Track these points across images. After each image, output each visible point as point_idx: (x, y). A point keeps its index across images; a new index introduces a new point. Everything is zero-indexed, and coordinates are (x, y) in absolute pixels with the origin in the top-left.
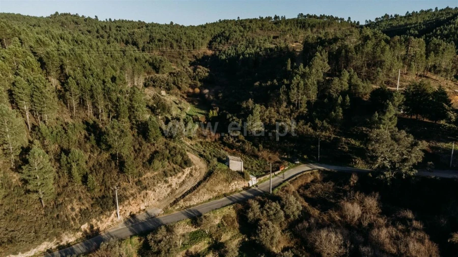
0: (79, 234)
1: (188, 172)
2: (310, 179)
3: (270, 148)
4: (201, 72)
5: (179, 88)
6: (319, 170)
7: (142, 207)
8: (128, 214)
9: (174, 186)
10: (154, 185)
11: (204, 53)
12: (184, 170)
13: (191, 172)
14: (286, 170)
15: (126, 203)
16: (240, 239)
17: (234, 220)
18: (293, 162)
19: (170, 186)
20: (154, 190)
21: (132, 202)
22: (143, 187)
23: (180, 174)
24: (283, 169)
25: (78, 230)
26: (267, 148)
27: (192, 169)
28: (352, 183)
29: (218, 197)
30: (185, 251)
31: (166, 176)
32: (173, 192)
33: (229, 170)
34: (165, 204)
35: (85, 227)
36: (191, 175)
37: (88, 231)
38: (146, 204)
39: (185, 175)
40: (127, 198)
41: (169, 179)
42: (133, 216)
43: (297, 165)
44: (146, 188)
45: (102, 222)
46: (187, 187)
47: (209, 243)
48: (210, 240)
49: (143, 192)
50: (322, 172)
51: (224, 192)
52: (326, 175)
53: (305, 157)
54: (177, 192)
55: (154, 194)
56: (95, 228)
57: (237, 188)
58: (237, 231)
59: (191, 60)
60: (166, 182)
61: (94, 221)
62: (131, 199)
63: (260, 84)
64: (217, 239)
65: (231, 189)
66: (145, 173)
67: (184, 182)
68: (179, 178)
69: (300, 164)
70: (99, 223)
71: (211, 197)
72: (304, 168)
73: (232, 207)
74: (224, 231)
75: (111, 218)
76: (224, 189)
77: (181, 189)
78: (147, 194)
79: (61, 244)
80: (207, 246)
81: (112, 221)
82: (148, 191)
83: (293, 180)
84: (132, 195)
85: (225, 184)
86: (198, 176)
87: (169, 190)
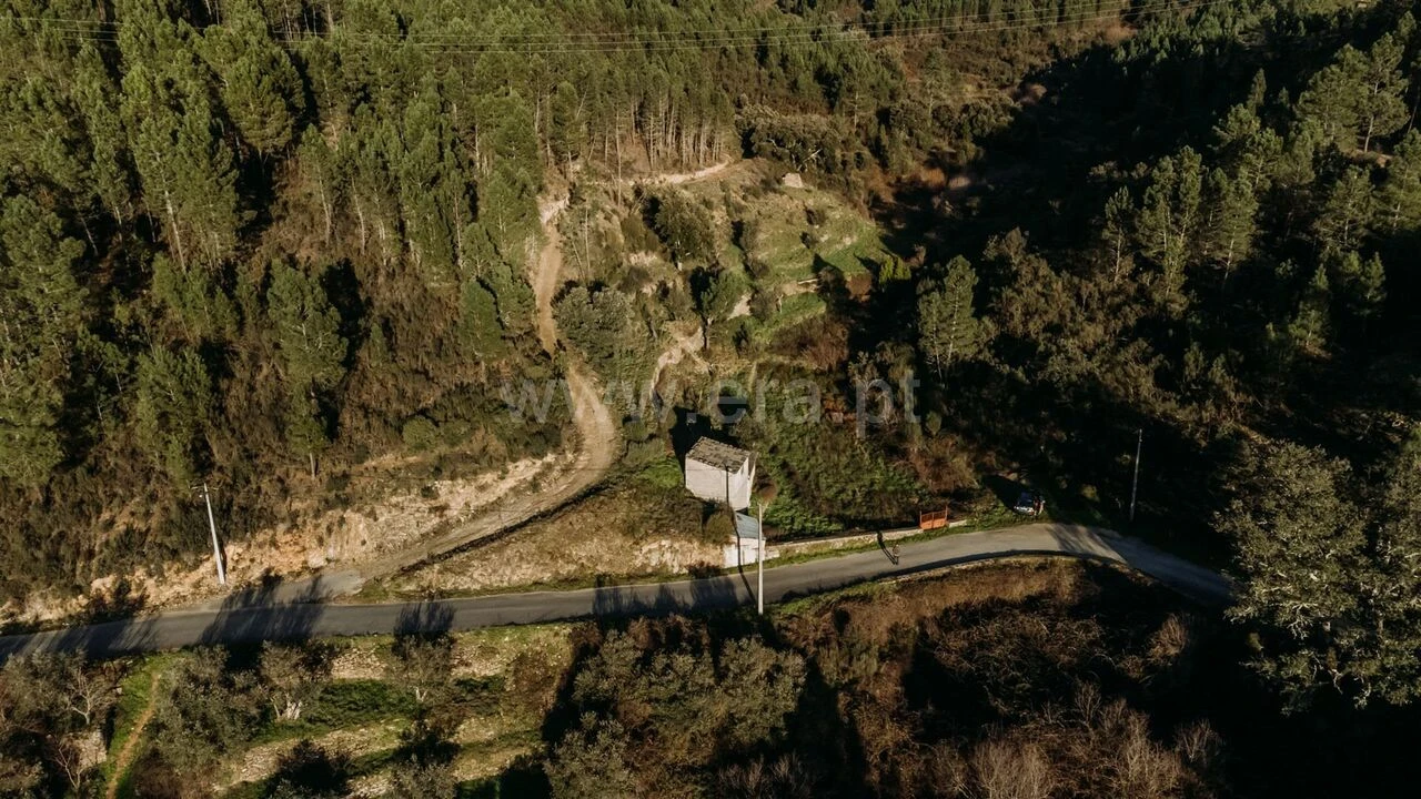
0: (78, 603)
1: (529, 476)
2: (1018, 591)
3: (968, 435)
4: (986, 112)
5: (884, 165)
6: (1084, 560)
7: (316, 560)
8: (256, 573)
9: (453, 513)
10: (378, 497)
11: (1102, 35)
12: (510, 466)
13: (542, 475)
14: (946, 531)
15: (260, 537)
16: (525, 751)
17: (548, 680)
18: (1010, 505)
19: (441, 509)
20: (372, 515)
21: (282, 538)
22: (340, 495)
23: (488, 478)
24: (938, 523)
25: (78, 590)
26: (956, 430)
27: (549, 467)
28: (1158, 650)
29: (570, 582)
30: (293, 742)
31: (437, 472)
32: (440, 531)
33: (681, 487)
34: (392, 564)
35: (103, 585)
36: (534, 485)
37: (108, 599)
38: (332, 553)
39: (510, 482)
40: (272, 522)
41: (443, 486)
42: (270, 581)
43: (1026, 519)
44: (346, 503)
45: (162, 580)
46: (489, 526)
47: (404, 736)
48: (413, 727)
49: (334, 514)
50: (1090, 570)
51: (601, 569)
52: (1095, 589)
53: (1089, 492)
54: (455, 533)
55: (368, 526)
56: (134, 595)
57: (665, 565)
58: (533, 721)
59: (1037, 61)
60: (428, 493)
61: (140, 573)
62: (282, 527)
63: (1109, 172)
64: (437, 730)
65: (638, 563)
66: (382, 453)
67: (497, 505)
68: (482, 488)
69: (1038, 519)
70: (150, 583)
71: (547, 577)
72: (1038, 537)
73: (568, 630)
74: (487, 710)
75: (195, 576)
76: (607, 558)
77: (472, 527)
78: (342, 521)
79: (21, 619)
80: (396, 744)
81: (197, 585)
82: (349, 514)
83: (914, 581)
84: (294, 515)
85: (618, 541)
86: (558, 489)
87: (435, 521)
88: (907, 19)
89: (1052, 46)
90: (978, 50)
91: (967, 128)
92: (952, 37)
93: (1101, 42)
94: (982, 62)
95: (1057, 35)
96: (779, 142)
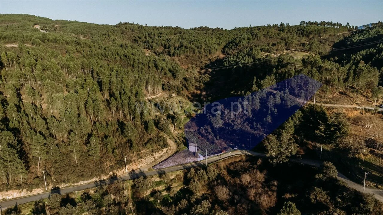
0: (108, 176)
1: (165, 151)
2: (238, 160)
3: (224, 139)
4: (204, 78)
5: (188, 90)
6: (246, 154)
7: (139, 167)
8: (131, 170)
9: (156, 158)
10: (146, 156)
12: (163, 150)
13: (167, 151)
14: (226, 153)
15: (131, 164)
16: (182, 187)
17: (181, 178)
18: (233, 148)
19: (154, 157)
20: (145, 159)
21: (133, 164)
22: (140, 157)
23: (160, 152)
24: (224, 152)
25: (108, 174)
26: (222, 138)
27: (168, 149)
28: (258, 163)
30: (152, 189)
31: (153, 152)
32: (155, 160)
33: (188, 151)
34: (151, 166)
35: (111, 173)
36: (167, 152)
37: (112, 175)
38: (140, 166)
39: (163, 152)
40: (131, 162)
41: (154, 154)
42: (133, 171)
43: (235, 150)
44: (141, 158)
45: (119, 172)
46: (163, 159)
47: (165, 187)
48: (166, 185)
49: (140, 160)
50: (247, 156)
51: (182, 163)
52: (248, 158)
53: (243, 145)
54: (157, 161)
55: (145, 161)
56: (115, 174)
57: (190, 161)
58: (181, 183)
60: (152, 155)
61: (115, 171)
62: (133, 162)
63: (234, 93)
64: (170, 185)
65: (186, 162)
66: (143, 150)
67: (162, 156)
68: (160, 153)
69: (237, 150)
70: (117, 172)
71: (174, 165)
72: (238, 152)
73: (182, 171)
74: (175, 182)
75: (123, 171)
76: (182, 161)
77: (160, 159)
78: (141, 160)
79: (101, 179)
80: (164, 188)
81: (123, 172)
82: (142, 159)
83: (225, 160)
84: (134, 160)
85: (183, 159)
86: (170, 153)
87: (154, 159)
88: (178, 53)
89: (209, 59)
90: (194, 60)
91: (201, 81)
92: (188, 57)
93: (219, 58)
94: (195, 63)
95: (210, 57)
96: (169, 87)
